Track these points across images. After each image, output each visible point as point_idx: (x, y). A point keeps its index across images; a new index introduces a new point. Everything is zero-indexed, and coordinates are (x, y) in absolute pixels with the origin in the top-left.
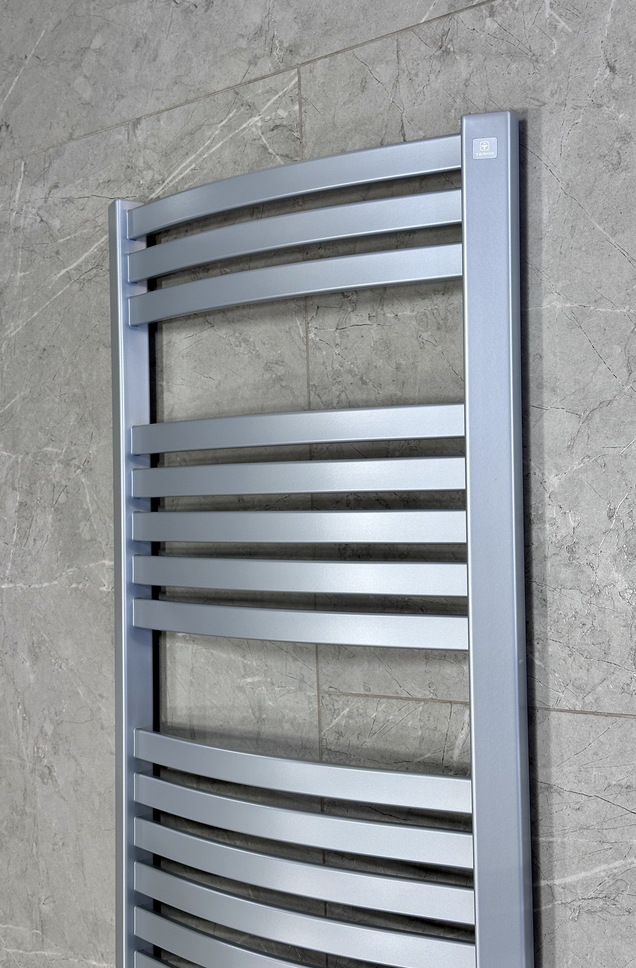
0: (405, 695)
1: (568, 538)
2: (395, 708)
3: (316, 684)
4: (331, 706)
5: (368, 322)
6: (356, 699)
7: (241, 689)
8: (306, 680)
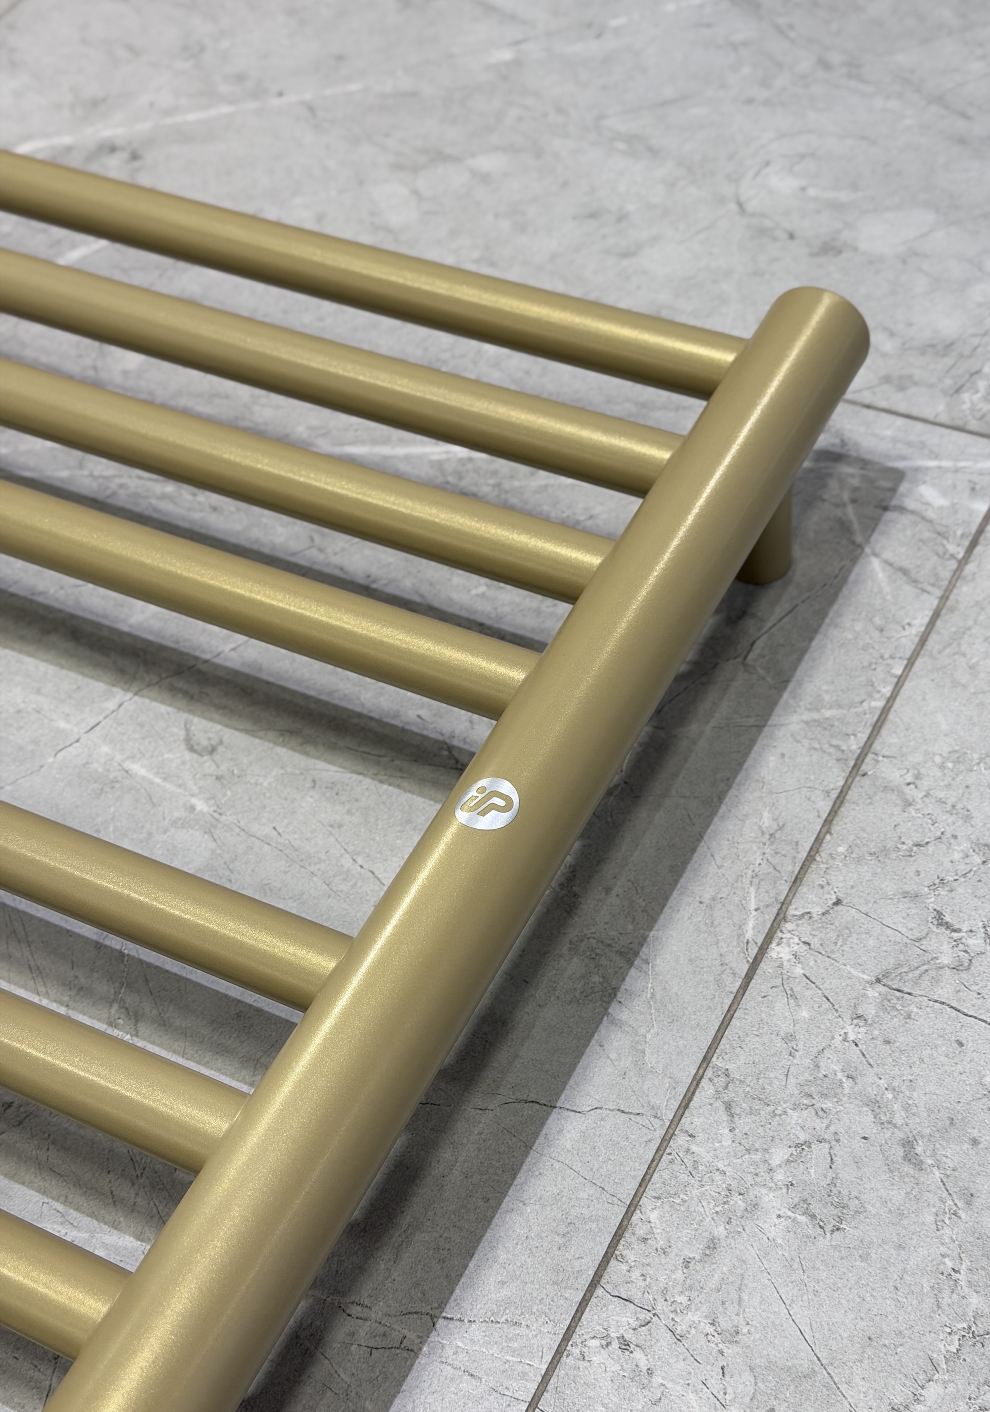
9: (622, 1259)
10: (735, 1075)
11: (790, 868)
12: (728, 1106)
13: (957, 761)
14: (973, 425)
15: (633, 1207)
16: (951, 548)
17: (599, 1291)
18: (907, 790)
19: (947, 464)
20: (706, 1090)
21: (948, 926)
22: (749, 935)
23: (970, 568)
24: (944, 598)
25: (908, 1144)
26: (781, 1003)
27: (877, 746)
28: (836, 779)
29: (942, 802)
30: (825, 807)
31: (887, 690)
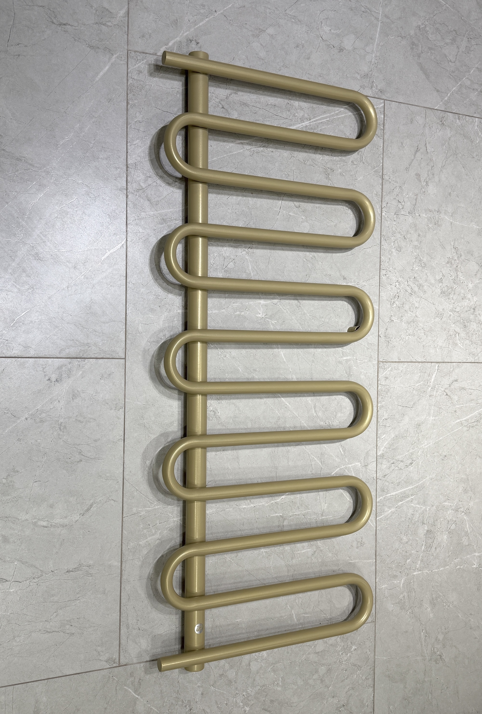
0: (414, 361)
1: (474, 305)
2: (410, 366)
3: (377, 359)
4: (383, 367)
5: (408, 215)
6: (394, 363)
7: (340, 362)
8: (372, 357)
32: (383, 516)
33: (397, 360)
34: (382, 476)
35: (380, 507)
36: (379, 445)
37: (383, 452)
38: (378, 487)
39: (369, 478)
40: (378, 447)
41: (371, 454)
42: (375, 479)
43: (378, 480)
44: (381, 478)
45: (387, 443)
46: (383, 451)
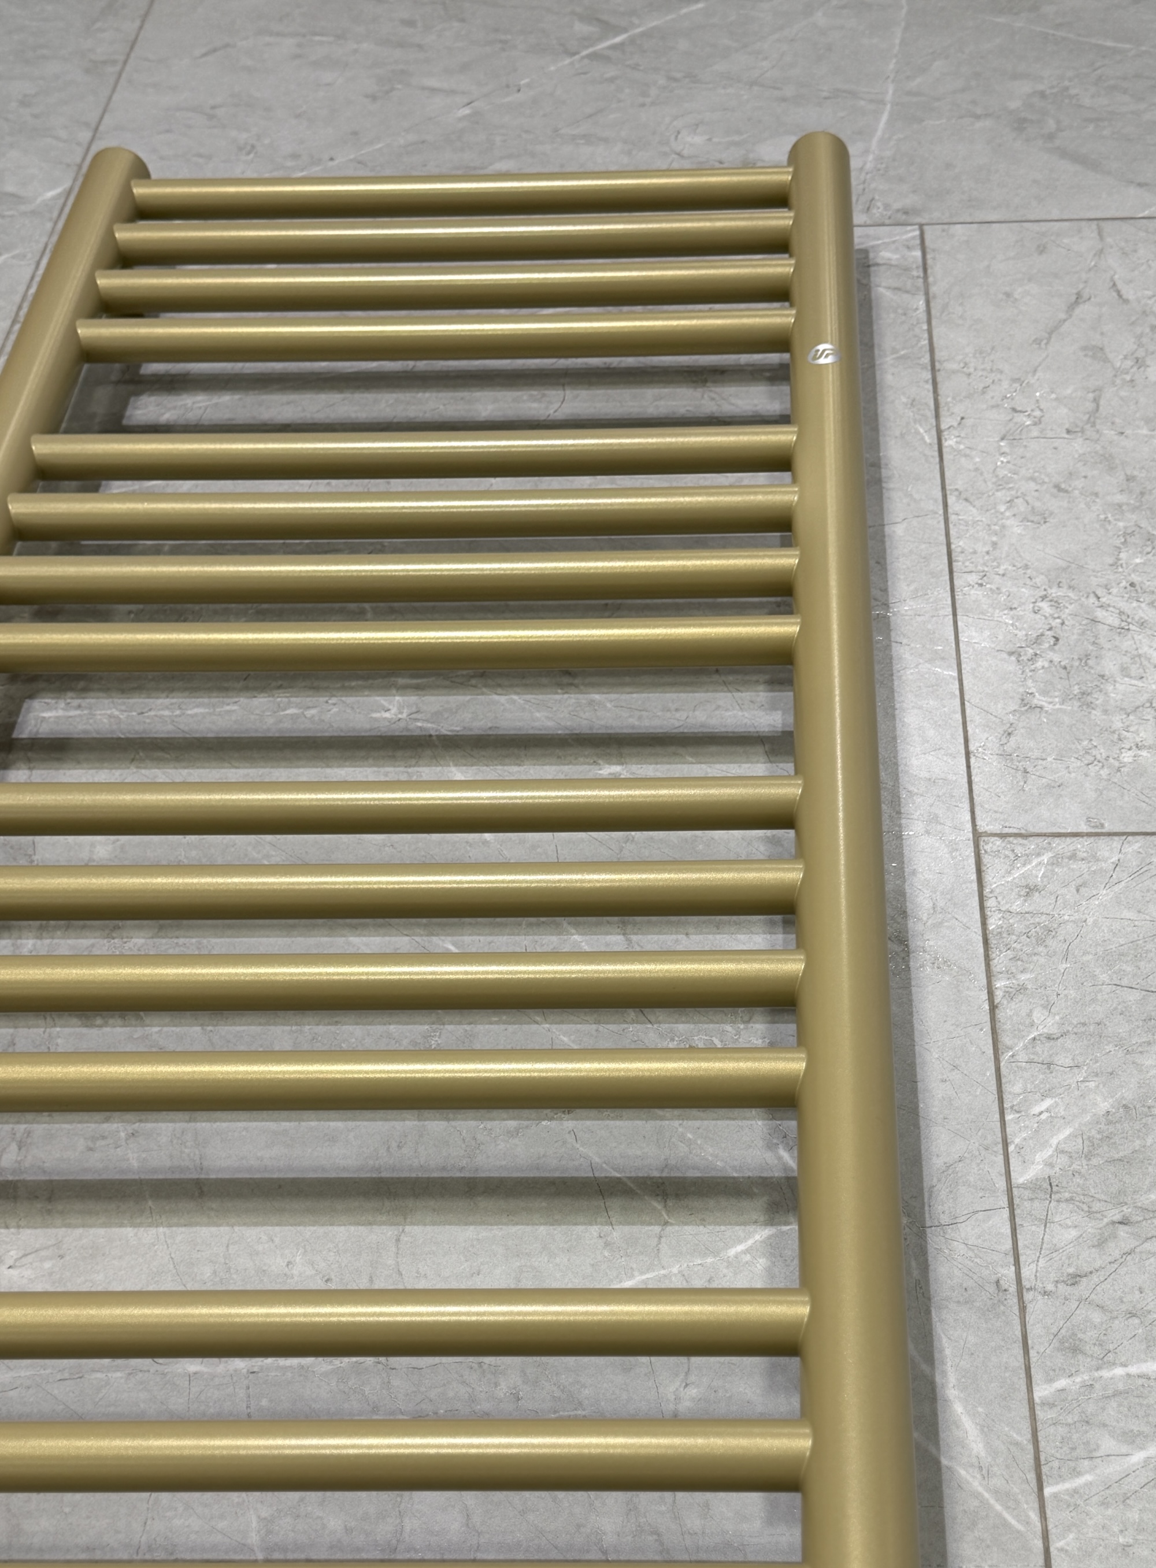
9: (957, 561)
10: (961, 489)
11: (930, 413)
12: (966, 500)
13: (981, 353)
14: (887, 222)
15: (949, 545)
16: (915, 273)
17: (955, 574)
18: (965, 370)
19: (887, 240)
20: (951, 500)
21: (1021, 412)
22: (928, 441)
23: (931, 279)
24: (927, 294)
25: (1057, 487)
26: (963, 459)
27: (937, 358)
28: (928, 375)
29: (983, 370)
30: (930, 387)
31: (926, 335)
32: (1088, 1478)
33: (1084, 828)
34: (1053, 1276)
35: (1061, 1430)
36: (1016, 1140)
37: (1049, 1172)
38: (1035, 1331)
39: (969, 1283)
40: (1011, 1148)
41: (972, 1179)
42: (1013, 1289)
43: (1028, 1296)
44: (1050, 1287)
45: (1067, 1132)
46: (1051, 1165)
